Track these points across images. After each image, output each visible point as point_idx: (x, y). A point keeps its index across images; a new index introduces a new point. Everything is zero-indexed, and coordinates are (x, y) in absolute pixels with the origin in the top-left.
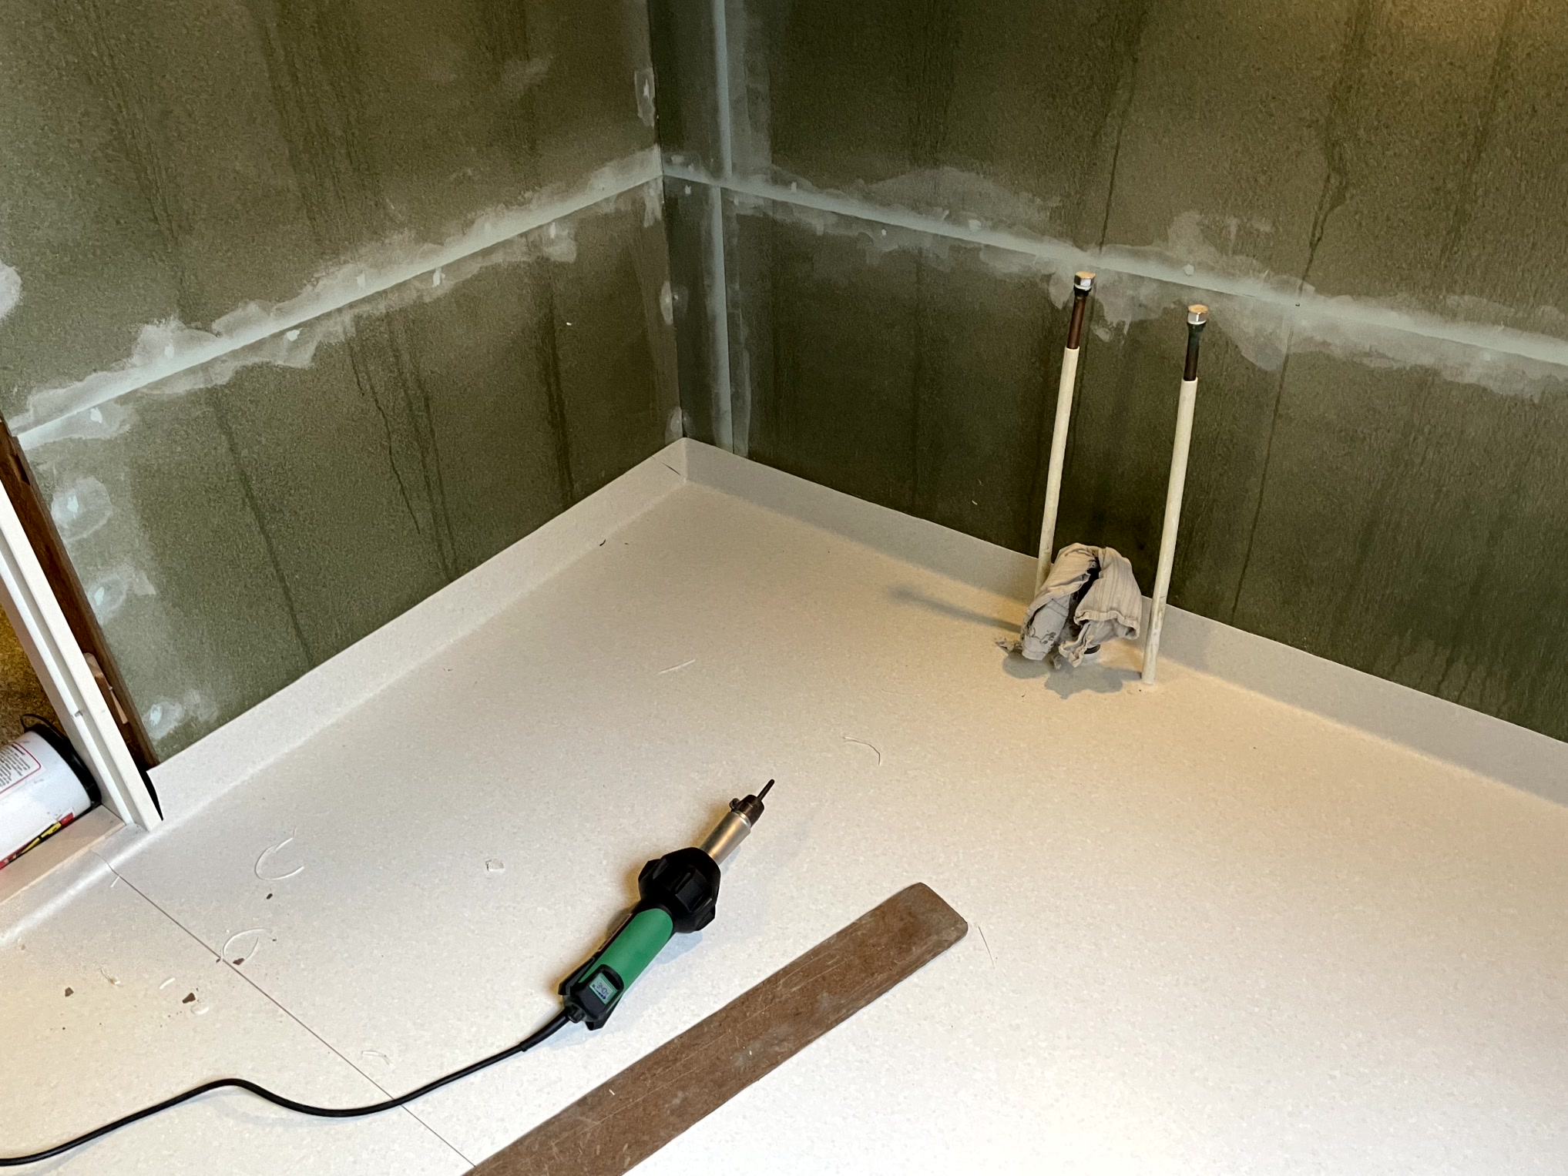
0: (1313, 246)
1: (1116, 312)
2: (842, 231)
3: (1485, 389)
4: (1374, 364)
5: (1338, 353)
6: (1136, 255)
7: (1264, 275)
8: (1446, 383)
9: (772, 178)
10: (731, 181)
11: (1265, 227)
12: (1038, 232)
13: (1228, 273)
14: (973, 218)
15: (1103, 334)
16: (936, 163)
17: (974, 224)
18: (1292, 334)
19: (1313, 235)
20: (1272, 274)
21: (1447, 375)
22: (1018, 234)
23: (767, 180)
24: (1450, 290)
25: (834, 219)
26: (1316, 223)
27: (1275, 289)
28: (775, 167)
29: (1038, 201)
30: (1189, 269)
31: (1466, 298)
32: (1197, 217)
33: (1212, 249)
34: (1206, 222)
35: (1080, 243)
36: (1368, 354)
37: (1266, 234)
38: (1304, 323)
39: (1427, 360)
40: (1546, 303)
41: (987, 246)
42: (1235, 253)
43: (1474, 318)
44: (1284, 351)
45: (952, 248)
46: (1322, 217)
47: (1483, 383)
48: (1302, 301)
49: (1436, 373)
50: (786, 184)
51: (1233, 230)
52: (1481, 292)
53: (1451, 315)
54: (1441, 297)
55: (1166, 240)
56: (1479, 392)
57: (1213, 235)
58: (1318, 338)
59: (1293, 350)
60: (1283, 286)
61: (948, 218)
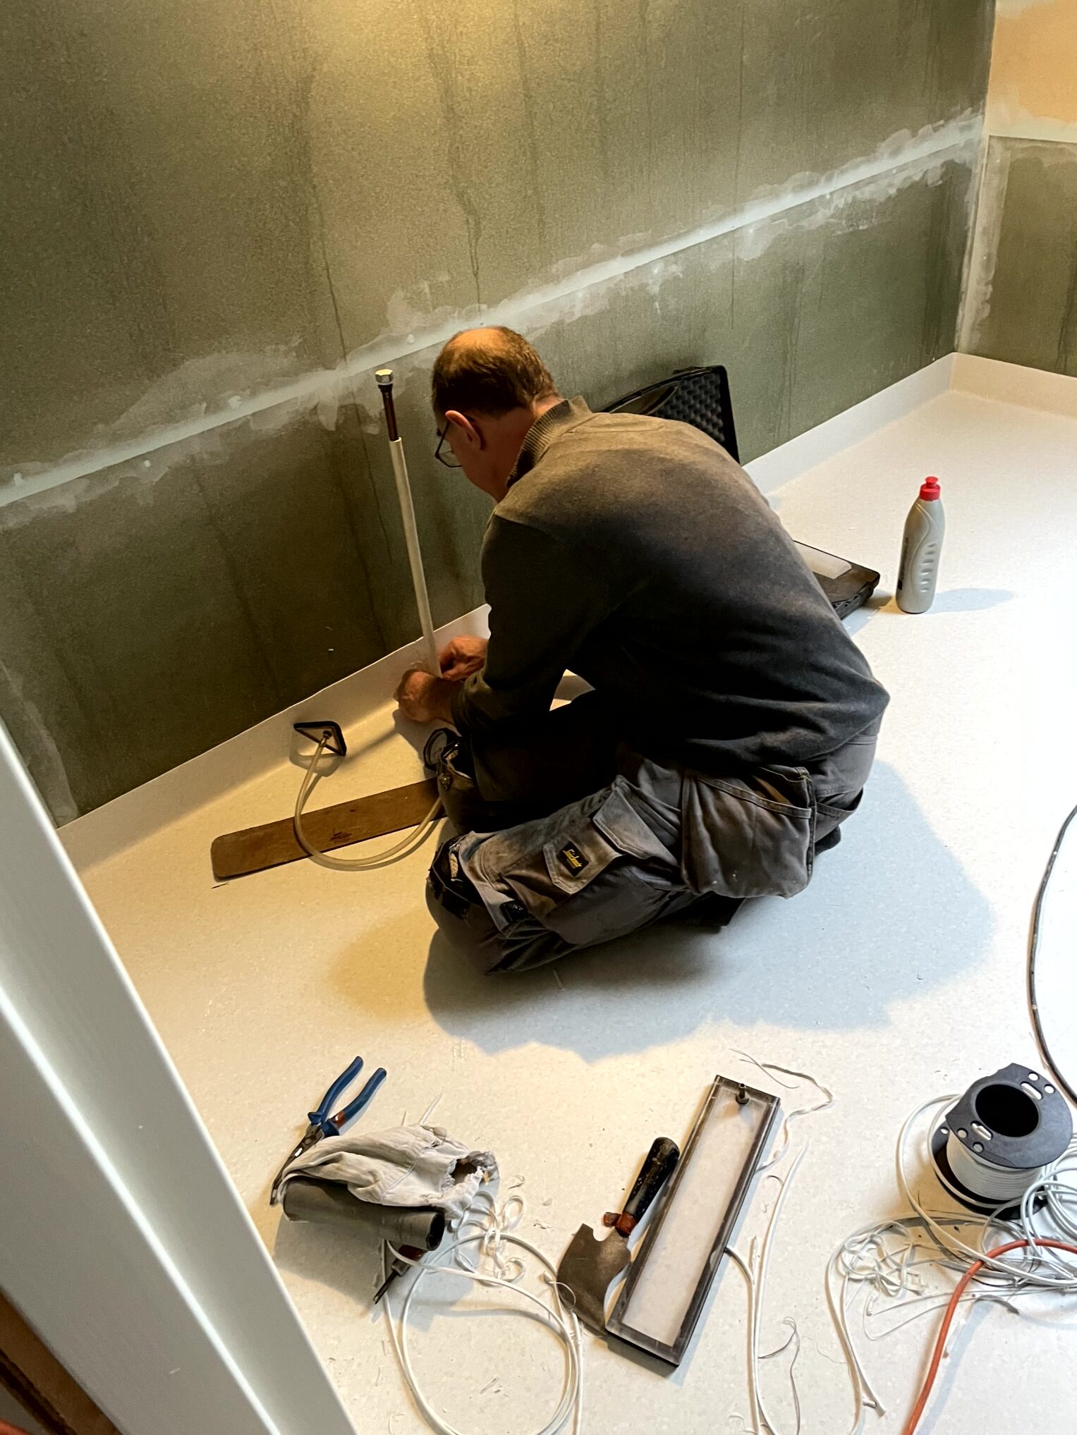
0: (476, 275)
1: (375, 405)
2: (99, 491)
3: (586, 317)
6: (372, 349)
7: (456, 314)
8: (569, 325)
11: (444, 278)
12: (290, 376)
13: (435, 327)
14: (230, 396)
15: (372, 430)
17: (234, 401)
19: (473, 268)
20: (460, 309)
22: (276, 388)
24: (551, 263)
25: (86, 483)
26: (471, 258)
29: (282, 348)
30: (410, 338)
32: (402, 294)
33: (419, 313)
34: (408, 295)
35: (328, 365)
37: (447, 282)
41: (254, 414)
42: (434, 308)
43: (567, 274)
46: (473, 253)
47: (583, 313)
49: (563, 323)
51: (427, 290)
52: (564, 254)
54: (548, 270)
55: (387, 325)
56: (584, 320)
57: (415, 302)
61: (207, 411)
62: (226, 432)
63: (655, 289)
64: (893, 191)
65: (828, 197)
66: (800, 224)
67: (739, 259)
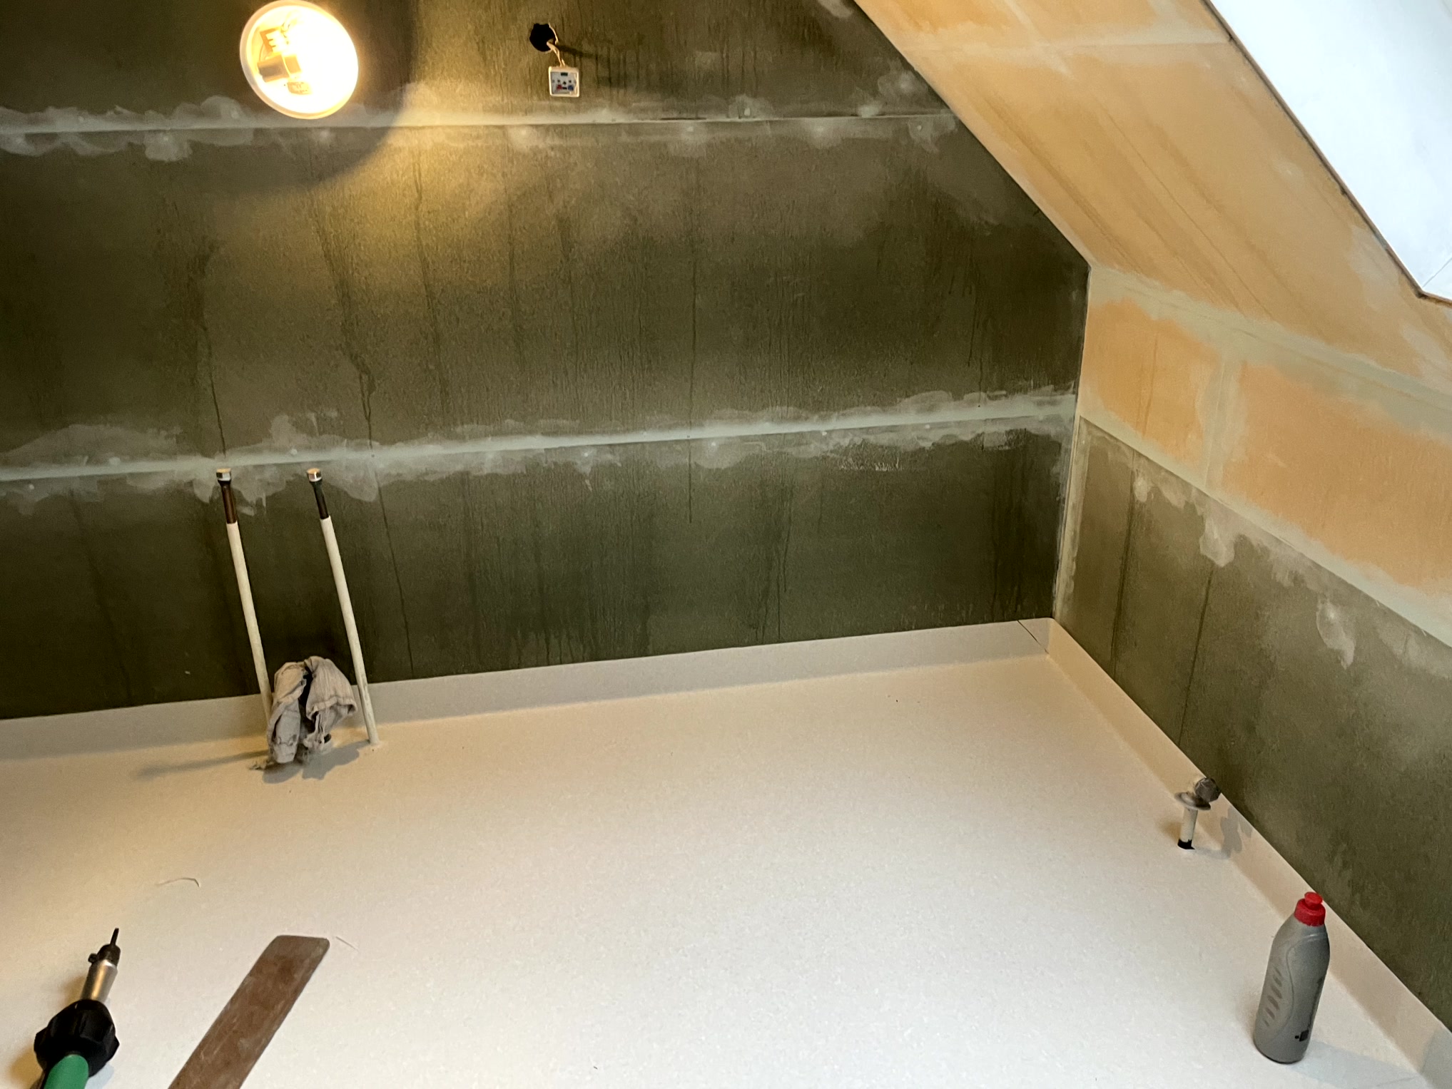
0: (368, 419)
1: (252, 493)
3: (497, 475)
4: (431, 478)
5: (409, 478)
6: (252, 451)
7: (345, 443)
8: (475, 477)
11: (334, 414)
12: (170, 454)
13: (321, 448)
14: (111, 457)
15: (248, 511)
16: (65, 425)
17: (114, 461)
18: (376, 475)
19: (365, 412)
20: (349, 441)
21: (474, 473)
22: (154, 459)
24: (455, 425)
26: (364, 405)
27: (356, 450)
29: (163, 432)
30: (294, 451)
31: (465, 426)
32: (287, 417)
33: (305, 435)
34: (294, 419)
35: (207, 453)
36: (427, 474)
37: (336, 418)
38: (381, 466)
39: (459, 467)
40: (506, 418)
41: (132, 474)
42: (321, 434)
43: (475, 437)
44: (376, 486)
45: (99, 482)
46: (366, 400)
47: (494, 471)
48: (373, 452)
49: (468, 473)
51: (314, 419)
52: (472, 421)
53: (461, 438)
54: (452, 430)
55: (270, 436)
56: (493, 477)
57: (301, 426)
58: (394, 472)
59: (382, 484)
60: (359, 447)
61: (88, 462)
62: (104, 481)
63: (587, 469)
64: (927, 445)
65: (824, 434)
66: (784, 450)
67: (697, 465)
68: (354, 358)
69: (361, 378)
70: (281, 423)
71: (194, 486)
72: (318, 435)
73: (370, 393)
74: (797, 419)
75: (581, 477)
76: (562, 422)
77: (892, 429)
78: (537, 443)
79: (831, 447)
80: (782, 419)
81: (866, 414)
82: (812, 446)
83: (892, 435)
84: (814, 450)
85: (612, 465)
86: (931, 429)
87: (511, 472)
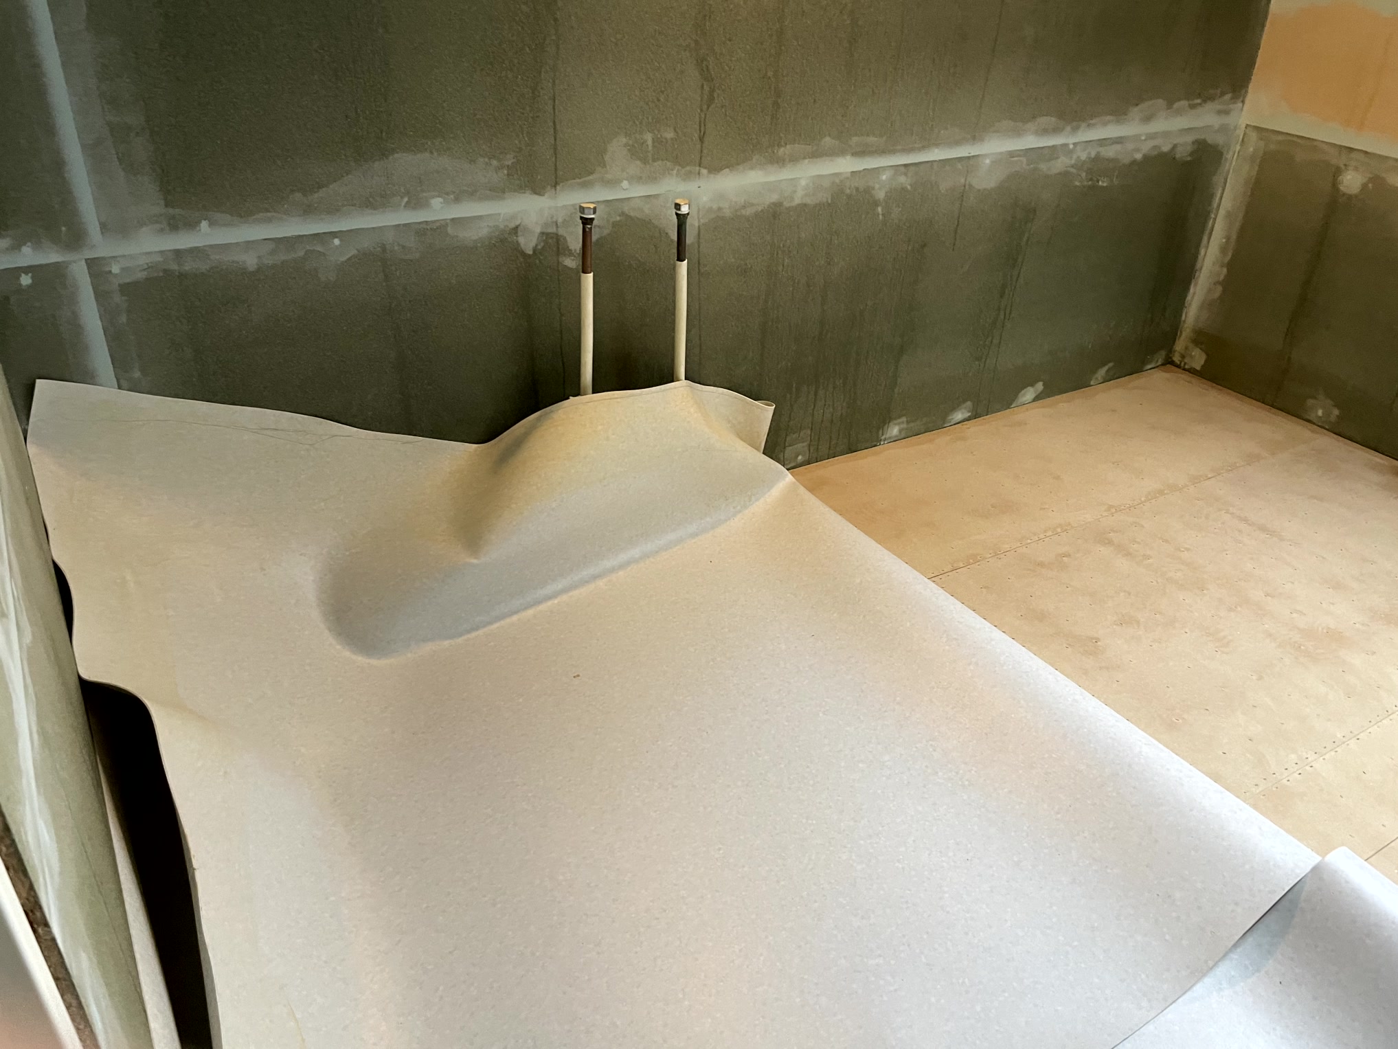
0: (701, 140)
2: (282, 257)
4: (749, 212)
5: (727, 213)
6: (584, 185)
7: (675, 172)
8: (787, 209)
9: (169, 224)
10: (100, 246)
11: (669, 135)
14: (434, 197)
15: (570, 262)
16: (384, 154)
17: (437, 202)
18: (697, 210)
20: (680, 168)
21: (786, 204)
23: (162, 230)
25: (272, 246)
26: (700, 122)
27: (684, 180)
28: (171, 211)
29: (495, 162)
31: (788, 146)
32: (624, 140)
34: (631, 142)
36: (744, 207)
38: (705, 198)
39: (774, 198)
40: (825, 136)
41: (453, 220)
43: (793, 160)
44: (697, 225)
45: (416, 232)
46: (703, 116)
47: (806, 201)
48: (701, 182)
49: (780, 204)
50: (192, 225)
51: (650, 142)
52: (795, 141)
53: (780, 162)
54: (775, 151)
56: (803, 208)
58: (715, 207)
59: (703, 221)
60: (687, 177)
61: (407, 205)
66: (1039, 166)
67: (970, 186)
68: (700, 62)
69: (702, 86)
70: (617, 148)
71: (520, 233)
72: (650, 161)
73: (708, 107)
74: (1056, 130)
75: (876, 203)
76: (872, 139)
77: (1119, 141)
78: (845, 165)
79: (1073, 162)
80: (1045, 132)
81: (1105, 124)
82: (1059, 160)
83: (1118, 147)
84: (1060, 164)
85: (904, 189)
86: (1145, 140)
87: (818, 202)
